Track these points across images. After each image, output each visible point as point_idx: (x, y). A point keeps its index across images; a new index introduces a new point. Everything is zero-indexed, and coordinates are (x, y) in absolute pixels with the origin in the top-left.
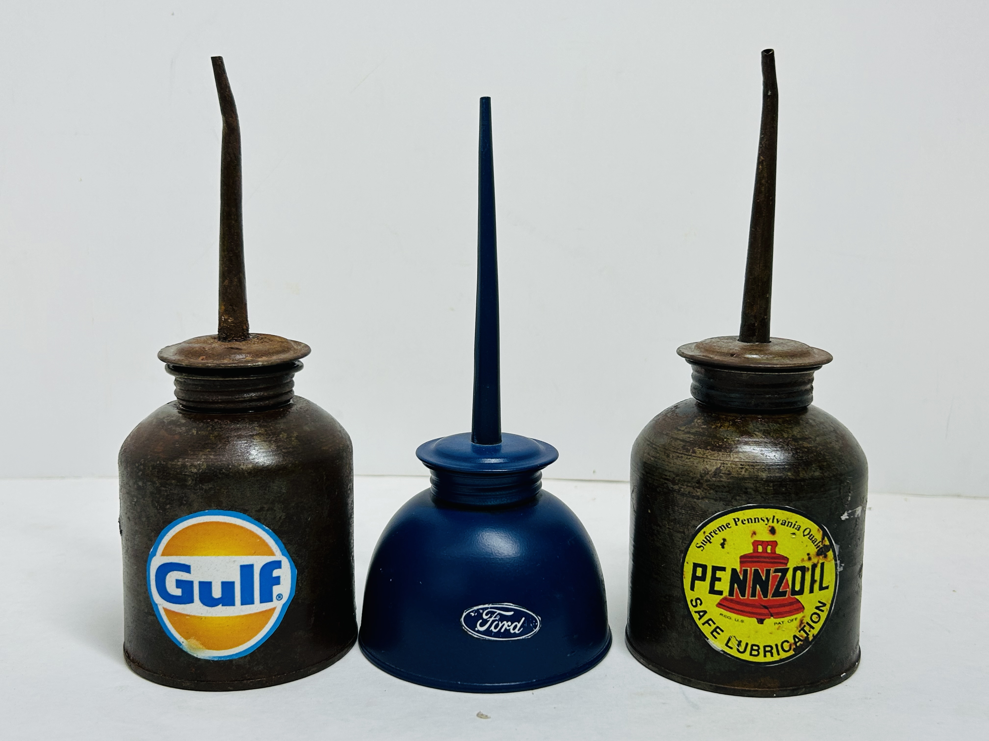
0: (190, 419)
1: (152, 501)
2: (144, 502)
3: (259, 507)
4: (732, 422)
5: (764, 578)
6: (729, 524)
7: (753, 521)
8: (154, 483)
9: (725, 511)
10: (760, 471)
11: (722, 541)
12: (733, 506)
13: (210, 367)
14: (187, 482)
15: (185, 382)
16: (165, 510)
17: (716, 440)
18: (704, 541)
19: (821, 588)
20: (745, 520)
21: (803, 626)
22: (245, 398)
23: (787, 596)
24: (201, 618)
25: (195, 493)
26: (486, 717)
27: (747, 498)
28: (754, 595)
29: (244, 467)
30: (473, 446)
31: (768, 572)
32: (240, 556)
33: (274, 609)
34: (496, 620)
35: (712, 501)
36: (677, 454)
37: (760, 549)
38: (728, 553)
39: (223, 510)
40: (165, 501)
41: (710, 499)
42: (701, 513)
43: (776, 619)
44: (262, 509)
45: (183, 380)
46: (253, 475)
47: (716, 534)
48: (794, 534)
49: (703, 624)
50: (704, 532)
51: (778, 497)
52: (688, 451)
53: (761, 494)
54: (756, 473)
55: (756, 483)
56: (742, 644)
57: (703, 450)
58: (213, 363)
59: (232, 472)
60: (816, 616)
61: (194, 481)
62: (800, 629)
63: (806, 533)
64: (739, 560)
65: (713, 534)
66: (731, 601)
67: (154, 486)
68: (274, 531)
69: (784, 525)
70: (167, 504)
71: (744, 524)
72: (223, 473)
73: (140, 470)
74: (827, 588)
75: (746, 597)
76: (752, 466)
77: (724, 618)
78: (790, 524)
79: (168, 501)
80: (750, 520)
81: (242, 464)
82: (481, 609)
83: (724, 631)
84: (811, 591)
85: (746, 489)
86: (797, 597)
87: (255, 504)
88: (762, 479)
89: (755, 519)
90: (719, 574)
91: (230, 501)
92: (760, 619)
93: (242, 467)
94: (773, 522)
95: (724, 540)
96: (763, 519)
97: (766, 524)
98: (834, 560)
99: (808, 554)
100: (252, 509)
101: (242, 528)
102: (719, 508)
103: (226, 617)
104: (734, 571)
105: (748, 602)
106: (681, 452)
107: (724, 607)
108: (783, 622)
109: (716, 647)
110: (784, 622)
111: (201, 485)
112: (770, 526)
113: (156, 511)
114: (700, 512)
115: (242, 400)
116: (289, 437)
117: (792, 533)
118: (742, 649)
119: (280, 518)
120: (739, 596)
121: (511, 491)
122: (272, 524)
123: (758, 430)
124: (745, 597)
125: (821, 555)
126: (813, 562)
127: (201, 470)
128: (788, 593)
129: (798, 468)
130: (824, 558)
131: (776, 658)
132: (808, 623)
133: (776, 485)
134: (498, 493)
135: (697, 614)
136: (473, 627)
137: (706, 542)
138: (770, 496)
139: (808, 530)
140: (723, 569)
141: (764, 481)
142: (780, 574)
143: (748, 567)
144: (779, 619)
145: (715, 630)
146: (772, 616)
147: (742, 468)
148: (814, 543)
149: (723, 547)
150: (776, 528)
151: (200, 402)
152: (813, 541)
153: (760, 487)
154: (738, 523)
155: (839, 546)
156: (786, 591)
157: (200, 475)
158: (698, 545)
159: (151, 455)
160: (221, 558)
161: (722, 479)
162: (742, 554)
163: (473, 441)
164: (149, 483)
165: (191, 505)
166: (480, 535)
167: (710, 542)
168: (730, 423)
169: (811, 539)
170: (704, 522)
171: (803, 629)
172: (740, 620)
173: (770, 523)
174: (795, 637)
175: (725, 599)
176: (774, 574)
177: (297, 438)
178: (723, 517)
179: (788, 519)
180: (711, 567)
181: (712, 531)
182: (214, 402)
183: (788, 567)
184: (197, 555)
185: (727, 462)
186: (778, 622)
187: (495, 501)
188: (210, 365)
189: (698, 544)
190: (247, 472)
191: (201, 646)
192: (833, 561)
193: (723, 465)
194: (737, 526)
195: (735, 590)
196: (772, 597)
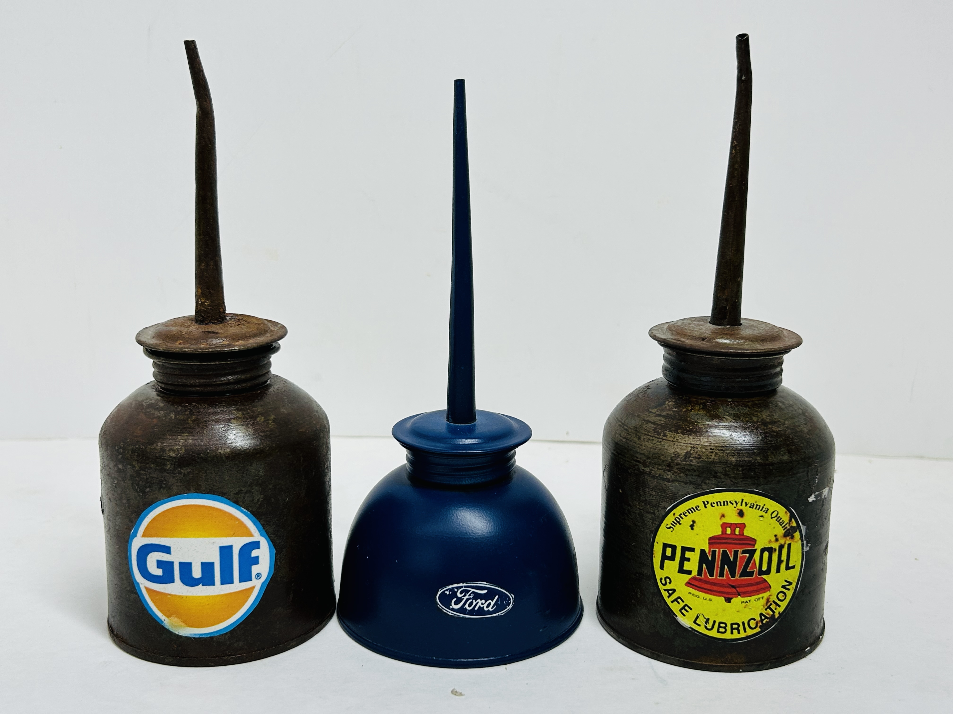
0: (168, 402)
1: (132, 484)
2: (124, 484)
3: (237, 490)
4: (703, 405)
5: (732, 559)
6: (699, 507)
7: (722, 504)
8: (134, 466)
9: (695, 494)
10: (730, 456)
11: (692, 523)
12: (702, 489)
13: (187, 352)
14: (166, 466)
15: (163, 365)
16: (144, 493)
17: (687, 424)
18: (673, 522)
19: (788, 568)
20: (714, 503)
21: (769, 604)
22: (222, 381)
23: (754, 576)
24: (181, 597)
25: (174, 477)
26: (461, 694)
27: (717, 482)
28: (722, 575)
29: (222, 452)
30: (448, 425)
31: (736, 553)
32: (220, 538)
33: (253, 588)
34: (470, 599)
35: (682, 484)
36: (648, 437)
37: (729, 531)
38: (697, 534)
39: (202, 493)
40: (145, 485)
41: (680, 482)
42: (671, 495)
43: (743, 598)
44: (240, 492)
45: (161, 363)
46: (230, 459)
47: (686, 516)
48: (762, 516)
49: (672, 602)
50: (674, 514)
51: (747, 481)
52: (659, 434)
53: (730, 478)
54: (725, 457)
55: (725, 467)
56: (709, 621)
57: (674, 433)
58: (190, 348)
59: (210, 457)
60: (783, 594)
61: (173, 465)
62: (766, 607)
63: (774, 515)
64: (707, 541)
65: (683, 516)
66: (700, 580)
67: (133, 470)
68: (252, 513)
69: (753, 508)
70: (146, 488)
71: (713, 506)
72: (202, 457)
73: (120, 454)
74: (793, 567)
75: (714, 577)
76: (722, 450)
77: (693, 596)
78: (758, 507)
79: (147, 485)
80: (719, 503)
81: (220, 448)
82: (456, 588)
83: (693, 609)
84: (778, 571)
85: (716, 473)
86: (764, 577)
87: (233, 487)
88: (731, 463)
89: (724, 502)
90: (688, 554)
91: (208, 485)
92: (727, 598)
93: (220, 451)
94: (741, 505)
95: (694, 522)
96: (732, 502)
97: (735, 507)
98: (800, 541)
99: (776, 536)
100: (230, 492)
101: (220, 510)
102: (689, 491)
103: (206, 597)
104: (703, 552)
105: (716, 582)
106: (653, 435)
107: (692, 586)
108: (750, 601)
109: (685, 624)
110: (751, 601)
111: (179, 469)
112: (738, 509)
113: (136, 493)
114: (670, 494)
115: (219, 384)
116: (267, 420)
117: (760, 515)
118: (709, 626)
119: (258, 500)
120: (707, 576)
121: (485, 471)
122: (251, 507)
123: (727, 414)
124: (713, 576)
125: (788, 536)
126: (780, 543)
127: (180, 454)
128: (755, 573)
129: (766, 453)
130: (791, 539)
131: (743, 635)
132: (774, 602)
133: (745, 469)
134: (472, 473)
135: (666, 592)
136: (448, 606)
137: (676, 524)
138: (739, 480)
139: (776, 513)
140: (692, 550)
141: (733, 465)
142: (748, 555)
143: (717, 548)
144: (746, 598)
145: (683, 608)
146: (739, 595)
147: (712, 452)
148: (781, 525)
149: (692, 529)
150: (744, 511)
151: (178, 385)
152: (781, 523)
153: (729, 472)
154: (707, 506)
155: (805, 527)
156: (754, 571)
157: (178, 460)
158: (668, 526)
159: (130, 439)
160: (201, 539)
161: (691, 463)
162: (711, 536)
163: (448, 420)
164: (129, 467)
165: (170, 489)
166: (455, 515)
167: (680, 524)
168: (700, 406)
169: (778, 521)
170: (674, 504)
171: (769, 607)
172: (708, 599)
173: (739, 506)
174: (761, 614)
175: (694, 578)
176: (741, 555)
177: (274, 421)
178: (693, 500)
179: (756, 502)
180: (680, 548)
181: (682, 514)
182: (191, 386)
183: (756, 548)
184: (177, 537)
185: (697, 446)
186: (745, 601)
187: (469, 481)
188: (187, 350)
189: (667, 525)
190: (225, 456)
191: (183, 624)
192: (800, 542)
194: (706, 509)
195: (703, 570)
196: (739, 577)
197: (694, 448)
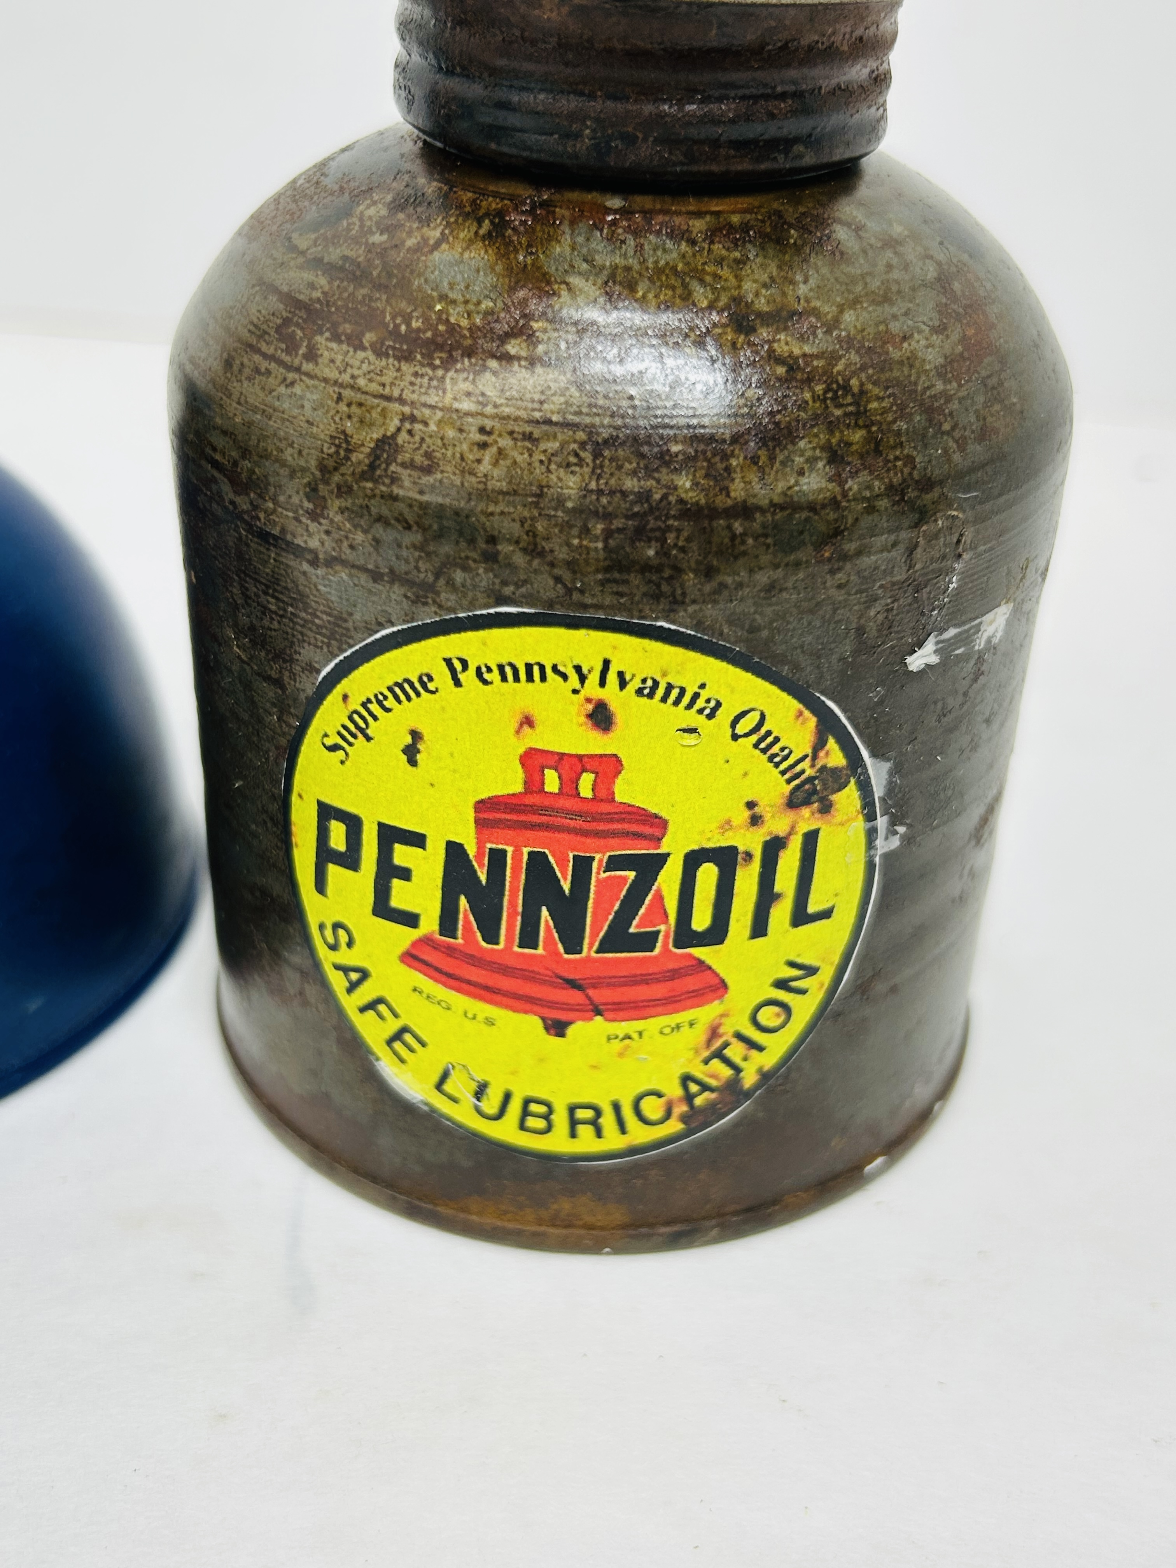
4: (492, 222)
5: (566, 886)
6: (431, 679)
7: (523, 675)
9: (415, 624)
10: (559, 466)
11: (409, 740)
12: (440, 606)
17: (403, 305)
18: (345, 727)
19: (801, 917)
20: (489, 670)
21: (718, 1044)
23: (657, 951)
27: (497, 581)
28: (529, 938)
31: (582, 866)
35: (364, 578)
36: (257, 358)
37: (552, 782)
38: (432, 785)
41: (353, 571)
42: (329, 622)
43: (616, 1024)
47: (388, 710)
48: (692, 731)
49: (363, 1010)
50: (345, 697)
51: (626, 582)
52: (292, 347)
53: (552, 565)
54: (539, 470)
55: (533, 519)
56: (490, 1091)
57: (345, 347)
60: (776, 1009)
62: (706, 1054)
63: (743, 727)
64: (471, 815)
65: (374, 707)
66: (450, 951)
69: (651, 695)
71: (485, 682)
74: (826, 914)
75: (501, 946)
76: (528, 437)
77: (426, 1002)
78: (675, 693)
80: (508, 671)
83: (430, 1047)
84: (759, 928)
85: (492, 540)
86: (700, 952)
88: (560, 502)
89: (529, 667)
90: (402, 855)
92: (551, 1019)
94: (603, 683)
95: (416, 735)
96: (561, 668)
97: (575, 692)
98: (861, 817)
99: (751, 805)
102: (390, 610)
104: (454, 850)
105: (512, 962)
106: (270, 351)
107: (424, 968)
108: (640, 1034)
109: (406, 1087)
110: (645, 1035)
112: (588, 700)
114: (325, 617)
117: (684, 726)
118: (491, 1105)
120: (477, 943)
123: (585, 266)
124: (497, 943)
125: (807, 802)
126: (770, 833)
128: (661, 937)
129: (725, 457)
130: (817, 815)
131: (613, 1141)
132: (740, 1036)
133: (619, 530)
135: (341, 973)
137: (354, 736)
138: (590, 579)
139: (754, 718)
140: (417, 840)
141: (567, 511)
142: (632, 875)
143: (507, 845)
144: (624, 1024)
145: (398, 1036)
146: (599, 1013)
147: (484, 446)
148: (777, 765)
149: (413, 762)
150: (614, 706)
152: (776, 755)
153: (547, 539)
154: (461, 677)
155: (886, 766)
156: (658, 932)
158: (329, 742)
161: (396, 490)
162: (484, 796)
167: (368, 739)
168: (480, 226)
169: (764, 751)
170: (341, 658)
171: (719, 1054)
172: (480, 1017)
173: (592, 687)
174: (686, 1079)
175: (426, 941)
176: (603, 875)
178: (406, 649)
179: (664, 674)
180: (375, 828)
181: (373, 700)
183: (663, 850)
185: (427, 412)
186: (621, 1036)
189: (326, 735)
192: (860, 825)
193: (407, 426)
194: (459, 689)
195: (461, 916)
196: (598, 952)
197: (413, 419)
